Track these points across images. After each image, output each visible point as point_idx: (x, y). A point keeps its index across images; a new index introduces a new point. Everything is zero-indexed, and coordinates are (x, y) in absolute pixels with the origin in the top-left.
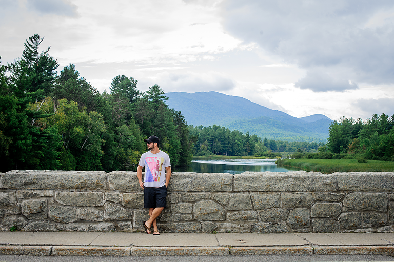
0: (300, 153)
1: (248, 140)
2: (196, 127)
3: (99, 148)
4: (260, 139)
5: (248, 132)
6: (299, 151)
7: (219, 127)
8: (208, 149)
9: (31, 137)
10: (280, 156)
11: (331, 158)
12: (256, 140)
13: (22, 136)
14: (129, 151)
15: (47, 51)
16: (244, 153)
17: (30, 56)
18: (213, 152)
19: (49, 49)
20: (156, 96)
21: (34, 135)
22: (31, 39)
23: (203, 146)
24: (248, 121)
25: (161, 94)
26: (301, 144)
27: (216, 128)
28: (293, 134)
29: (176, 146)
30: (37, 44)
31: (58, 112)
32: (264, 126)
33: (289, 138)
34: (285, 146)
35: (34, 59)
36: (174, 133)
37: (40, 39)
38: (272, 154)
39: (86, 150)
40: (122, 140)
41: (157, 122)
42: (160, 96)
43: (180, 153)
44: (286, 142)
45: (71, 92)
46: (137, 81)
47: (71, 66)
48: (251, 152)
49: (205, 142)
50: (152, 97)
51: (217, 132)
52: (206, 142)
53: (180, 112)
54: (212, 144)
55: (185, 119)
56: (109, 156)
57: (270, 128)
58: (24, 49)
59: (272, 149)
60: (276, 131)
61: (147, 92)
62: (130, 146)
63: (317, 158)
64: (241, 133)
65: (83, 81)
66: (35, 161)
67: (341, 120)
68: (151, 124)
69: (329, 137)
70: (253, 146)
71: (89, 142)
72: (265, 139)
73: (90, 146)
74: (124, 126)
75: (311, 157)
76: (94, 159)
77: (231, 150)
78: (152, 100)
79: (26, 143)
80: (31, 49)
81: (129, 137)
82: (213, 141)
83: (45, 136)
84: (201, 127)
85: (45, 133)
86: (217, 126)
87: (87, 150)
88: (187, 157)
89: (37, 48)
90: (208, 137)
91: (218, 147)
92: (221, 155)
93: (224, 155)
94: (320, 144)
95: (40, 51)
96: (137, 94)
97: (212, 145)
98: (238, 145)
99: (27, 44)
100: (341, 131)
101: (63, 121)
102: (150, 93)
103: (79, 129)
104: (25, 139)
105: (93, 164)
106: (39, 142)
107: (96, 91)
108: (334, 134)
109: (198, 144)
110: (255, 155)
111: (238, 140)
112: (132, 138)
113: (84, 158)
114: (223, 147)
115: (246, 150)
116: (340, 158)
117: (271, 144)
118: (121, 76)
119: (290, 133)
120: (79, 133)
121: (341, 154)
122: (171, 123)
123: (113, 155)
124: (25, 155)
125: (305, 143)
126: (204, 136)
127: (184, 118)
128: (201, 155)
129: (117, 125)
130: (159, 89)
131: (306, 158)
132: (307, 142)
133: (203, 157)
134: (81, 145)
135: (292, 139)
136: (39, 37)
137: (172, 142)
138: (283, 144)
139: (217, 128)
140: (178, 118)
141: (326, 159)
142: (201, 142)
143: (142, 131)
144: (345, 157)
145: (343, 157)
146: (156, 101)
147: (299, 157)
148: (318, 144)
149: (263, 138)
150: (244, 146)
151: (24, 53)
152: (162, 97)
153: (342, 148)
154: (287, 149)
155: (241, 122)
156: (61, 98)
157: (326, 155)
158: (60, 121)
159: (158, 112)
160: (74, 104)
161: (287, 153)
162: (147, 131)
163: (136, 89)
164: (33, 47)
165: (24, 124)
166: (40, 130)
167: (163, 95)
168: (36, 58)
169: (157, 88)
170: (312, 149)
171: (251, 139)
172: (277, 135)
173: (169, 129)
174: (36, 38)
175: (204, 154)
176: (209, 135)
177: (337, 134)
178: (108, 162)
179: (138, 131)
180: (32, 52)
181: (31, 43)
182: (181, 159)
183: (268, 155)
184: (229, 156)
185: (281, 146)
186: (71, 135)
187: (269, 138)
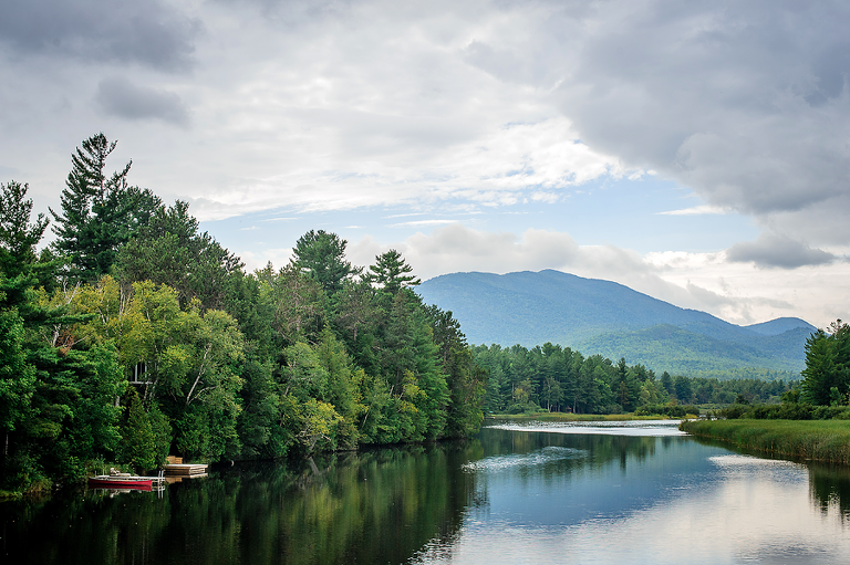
0: (741, 406)
1: (623, 378)
2: (507, 350)
3: (229, 397)
4: (652, 374)
5: (623, 359)
6: (741, 400)
7: (558, 348)
8: (531, 398)
9: (33, 369)
10: (696, 413)
11: (807, 416)
12: (642, 375)
13: (8, 368)
14: (312, 403)
15: (125, 173)
16: (615, 407)
17: (84, 184)
18: (543, 405)
19: (128, 167)
20: (392, 275)
21: (42, 364)
22: (86, 145)
23: (519, 391)
24: (629, 335)
25: (404, 270)
26: (748, 385)
27: (549, 349)
28: (732, 362)
29: (437, 392)
30: (102, 156)
31: (131, 313)
32: (664, 345)
33: (722, 372)
34: (710, 389)
35: (93, 192)
36: (432, 362)
37: (108, 145)
38: (677, 409)
39: (198, 402)
40: (294, 378)
41: (390, 337)
42: (400, 276)
43: (449, 409)
44: (713, 381)
45: (166, 265)
46: (345, 242)
47: (179, 205)
48: (630, 405)
49: (524, 383)
50: (382, 279)
51: (552, 360)
52: (526, 383)
53: (450, 314)
54: (542, 387)
55: (462, 329)
56: (259, 415)
57: (678, 349)
58: (71, 167)
59: (680, 397)
60: (693, 356)
61: (372, 268)
62: (314, 393)
63: (776, 417)
64: (609, 362)
65: (204, 242)
66: (46, 430)
67: (832, 329)
68: (375, 340)
69: (805, 367)
70: (636, 391)
71: (204, 384)
72: (666, 373)
73: (208, 393)
74: (302, 346)
75: (761, 415)
76: (220, 422)
77: (584, 401)
78: (382, 286)
79: (19, 386)
80: (88, 168)
81: (310, 371)
82: (542, 380)
83: (72, 369)
84: (517, 349)
85: (71, 360)
86: (554, 344)
87: (200, 403)
88: (464, 416)
89: (101, 165)
90: (531, 370)
91: (554, 394)
92: (561, 411)
93: (568, 411)
94: (791, 384)
95: (108, 173)
96: (345, 271)
97: (539, 390)
98: (601, 387)
99: (78, 156)
100: (834, 353)
101: (136, 334)
102: (378, 270)
103: (178, 353)
104: (17, 375)
105: (218, 434)
106: (55, 382)
107: (239, 263)
108: (817, 361)
109: (509, 388)
110: (637, 411)
111: (599, 377)
112: (319, 372)
113: (193, 421)
114: (565, 393)
115: (618, 401)
116: (829, 417)
117: (678, 386)
118: (316, 233)
119: (724, 360)
120: (179, 361)
121: (834, 406)
122: (426, 338)
123: (268, 414)
124: (17, 414)
125: (758, 381)
126: (523, 367)
127: (458, 326)
128: (515, 412)
129: (286, 344)
130: (399, 260)
131: (751, 417)
132: (763, 379)
133: (520, 415)
134: (185, 389)
135: (728, 373)
136: (105, 142)
137: (428, 382)
138: (707, 386)
139: (553, 350)
140: (445, 327)
141: (795, 418)
142: (513, 383)
143: (351, 359)
144: (842, 414)
145: (836, 414)
146: (393, 288)
147: (735, 415)
148: (786, 384)
149: (659, 373)
150: (613, 390)
151: (71, 177)
152: (404, 279)
153: (835, 393)
154: (715, 397)
155: (612, 336)
156: (142, 278)
157: (797, 409)
158: (133, 332)
159: (392, 313)
160: (168, 294)
161: (714, 406)
162: (366, 356)
163: (343, 260)
164: (91, 165)
165: (12, 338)
166: (60, 354)
167: (407, 275)
168: (99, 188)
169: (394, 259)
170: (772, 397)
171: (630, 374)
172: (694, 364)
173: (422, 352)
174: (98, 143)
175: (522, 411)
176: (533, 366)
177: (825, 361)
178: (257, 431)
179: (341, 355)
180: (88, 174)
181: (87, 154)
182: (450, 422)
183: (666, 410)
184: (581, 413)
185: (702, 391)
186: (161, 365)
187: (676, 372)
